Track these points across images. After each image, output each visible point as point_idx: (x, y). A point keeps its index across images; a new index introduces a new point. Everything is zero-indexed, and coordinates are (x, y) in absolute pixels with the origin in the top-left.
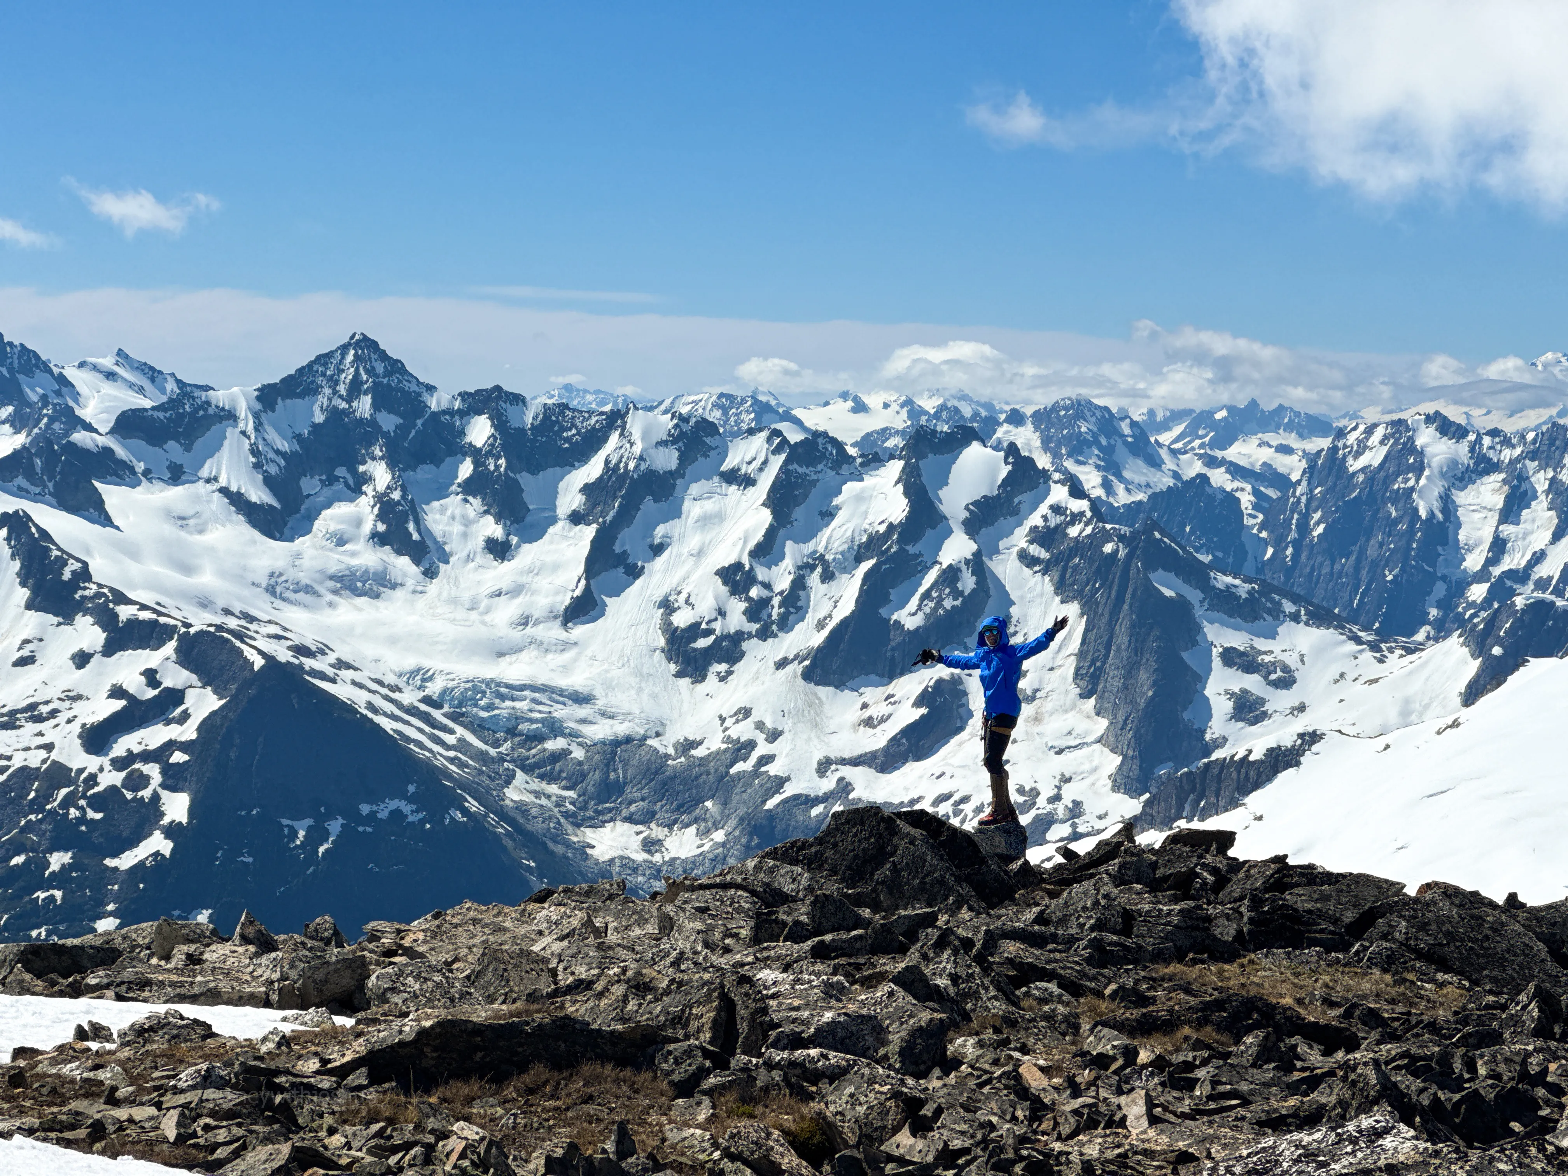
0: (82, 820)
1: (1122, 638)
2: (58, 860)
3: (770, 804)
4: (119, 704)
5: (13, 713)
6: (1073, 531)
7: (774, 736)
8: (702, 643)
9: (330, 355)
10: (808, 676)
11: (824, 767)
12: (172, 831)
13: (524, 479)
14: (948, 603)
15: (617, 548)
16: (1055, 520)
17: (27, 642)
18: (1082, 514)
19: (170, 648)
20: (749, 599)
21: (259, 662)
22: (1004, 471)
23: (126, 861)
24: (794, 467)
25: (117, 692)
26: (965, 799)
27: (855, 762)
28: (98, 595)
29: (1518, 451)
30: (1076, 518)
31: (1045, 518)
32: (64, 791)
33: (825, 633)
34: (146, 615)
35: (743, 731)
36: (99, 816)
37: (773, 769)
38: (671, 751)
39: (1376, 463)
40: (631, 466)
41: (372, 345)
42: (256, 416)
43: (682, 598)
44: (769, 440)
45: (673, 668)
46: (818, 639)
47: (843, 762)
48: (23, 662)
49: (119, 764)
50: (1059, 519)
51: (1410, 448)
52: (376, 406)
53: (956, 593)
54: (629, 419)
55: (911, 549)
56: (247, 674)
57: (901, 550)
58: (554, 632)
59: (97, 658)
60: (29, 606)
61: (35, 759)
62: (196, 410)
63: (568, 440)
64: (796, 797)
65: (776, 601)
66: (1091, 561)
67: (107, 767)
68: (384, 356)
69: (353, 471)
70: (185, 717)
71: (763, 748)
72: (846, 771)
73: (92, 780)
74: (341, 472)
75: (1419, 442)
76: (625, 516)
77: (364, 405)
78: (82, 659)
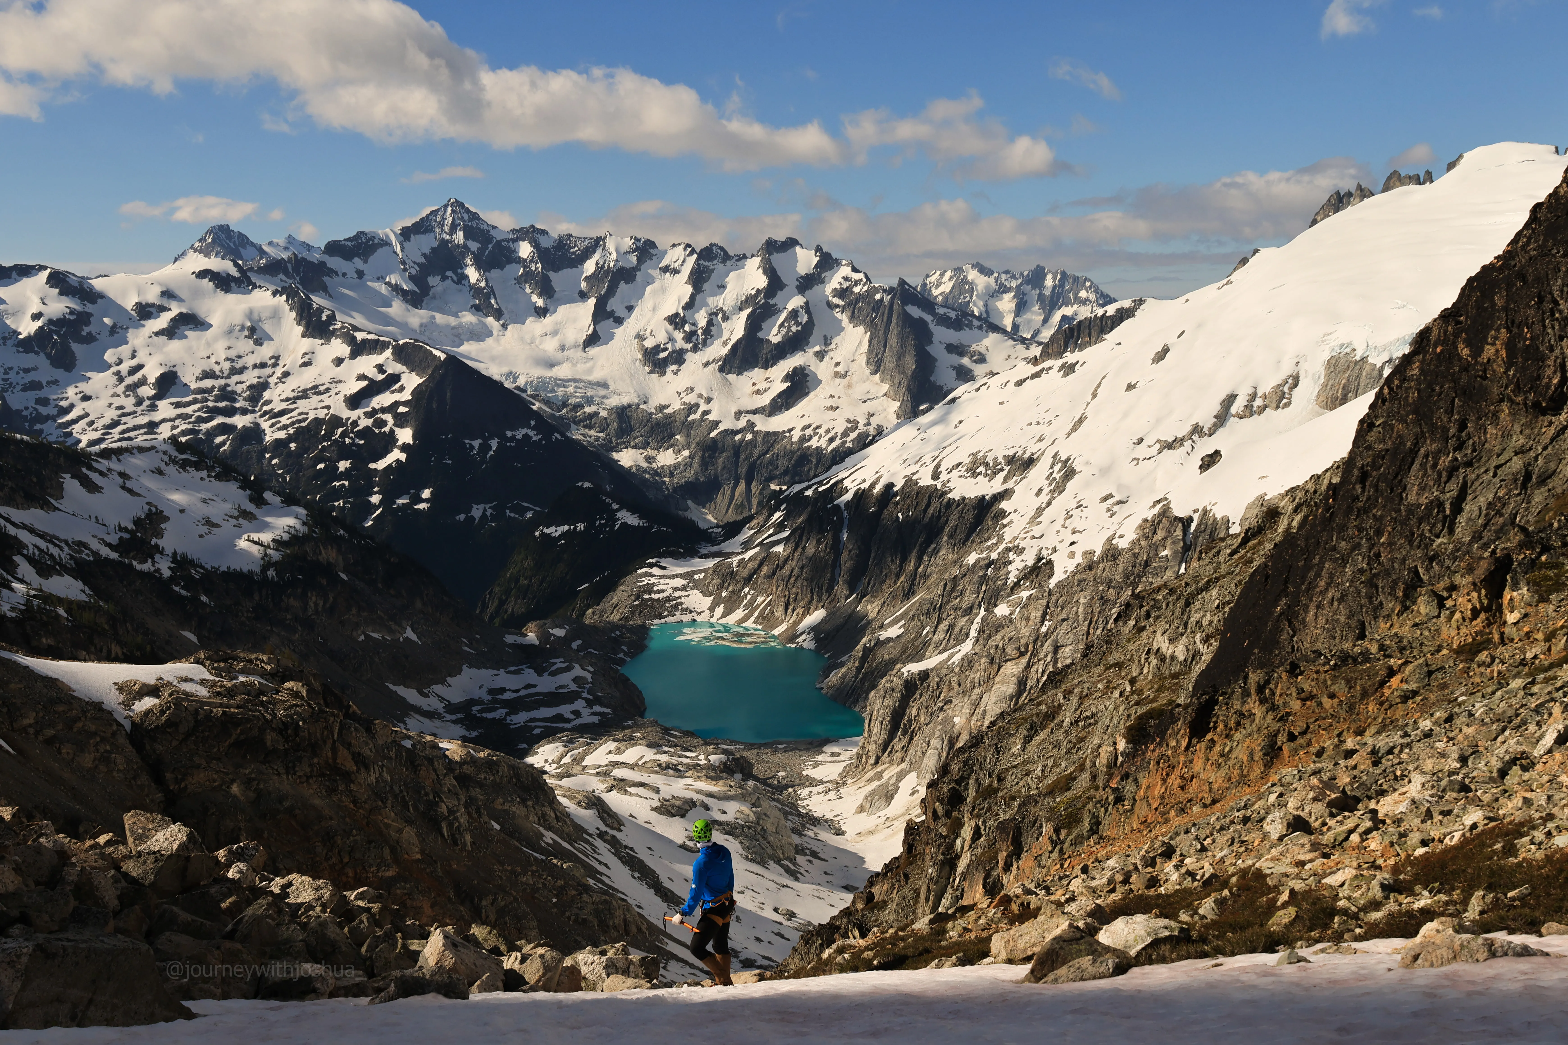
0: (353, 444)
1: (893, 340)
2: (343, 465)
3: (713, 435)
4: (364, 383)
5: (305, 391)
6: (856, 290)
7: (709, 400)
8: (663, 355)
9: (438, 210)
10: (721, 369)
11: (738, 415)
12: (405, 448)
13: (551, 275)
14: (794, 329)
15: (609, 308)
16: (845, 285)
17: (306, 354)
18: (861, 280)
19: (388, 353)
20: (685, 332)
21: (443, 357)
22: (815, 260)
23: (381, 465)
24: (701, 262)
25: (361, 377)
26: (818, 427)
27: (755, 412)
28: (343, 328)
29: (1020, 281)
30: (857, 283)
31: (841, 284)
32: (340, 430)
33: (729, 347)
34: (371, 337)
35: (691, 399)
36: (362, 442)
37: (711, 417)
38: (653, 411)
39: (948, 290)
40: (612, 265)
41: (461, 205)
42: (401, 244)
43: (648, 332)
44: (685, 249)
45: (647, 369)
46: (725, 351)
47: (748, 412)
48: (305, 364)
49: (368, 415)
50: (848, 284)
51: (965, 281)
52: (466, 237)
53: (798, 324)
54: (607, 240)
55: (772, 302)
56: (437, 362)
57: (766, 303)
58: (580, 353)
59: (347, 360)
60: (303, 336)
61: (322, 414)
62: (368, 241)
63: (574, 253)
64: (726, 431)
65: (700, 332)
66: (869, 304)
67: (362, 417)
68: (468, 211)
69: (455, 273)
70: (402, 389)
71: (703, 407)
72: (750, 417)
73: (355, 423)
74: (449, 273)
75: (970, 278)
76: (612, 291)
77: (459, 237)
78: (339, 361)
